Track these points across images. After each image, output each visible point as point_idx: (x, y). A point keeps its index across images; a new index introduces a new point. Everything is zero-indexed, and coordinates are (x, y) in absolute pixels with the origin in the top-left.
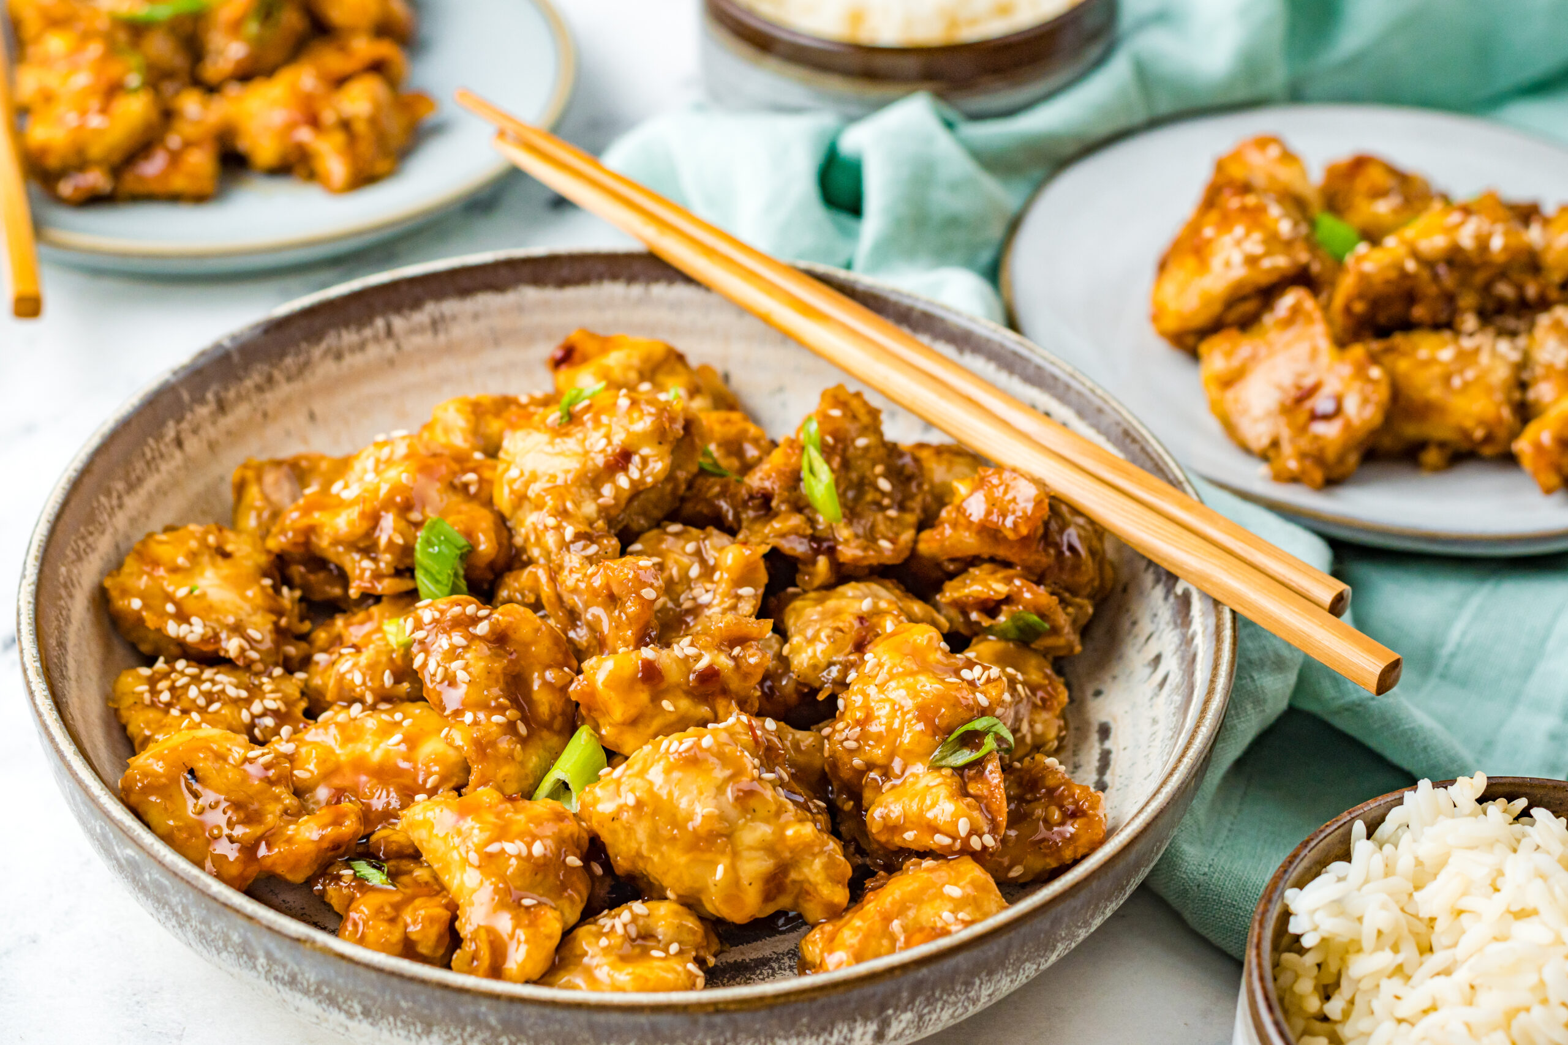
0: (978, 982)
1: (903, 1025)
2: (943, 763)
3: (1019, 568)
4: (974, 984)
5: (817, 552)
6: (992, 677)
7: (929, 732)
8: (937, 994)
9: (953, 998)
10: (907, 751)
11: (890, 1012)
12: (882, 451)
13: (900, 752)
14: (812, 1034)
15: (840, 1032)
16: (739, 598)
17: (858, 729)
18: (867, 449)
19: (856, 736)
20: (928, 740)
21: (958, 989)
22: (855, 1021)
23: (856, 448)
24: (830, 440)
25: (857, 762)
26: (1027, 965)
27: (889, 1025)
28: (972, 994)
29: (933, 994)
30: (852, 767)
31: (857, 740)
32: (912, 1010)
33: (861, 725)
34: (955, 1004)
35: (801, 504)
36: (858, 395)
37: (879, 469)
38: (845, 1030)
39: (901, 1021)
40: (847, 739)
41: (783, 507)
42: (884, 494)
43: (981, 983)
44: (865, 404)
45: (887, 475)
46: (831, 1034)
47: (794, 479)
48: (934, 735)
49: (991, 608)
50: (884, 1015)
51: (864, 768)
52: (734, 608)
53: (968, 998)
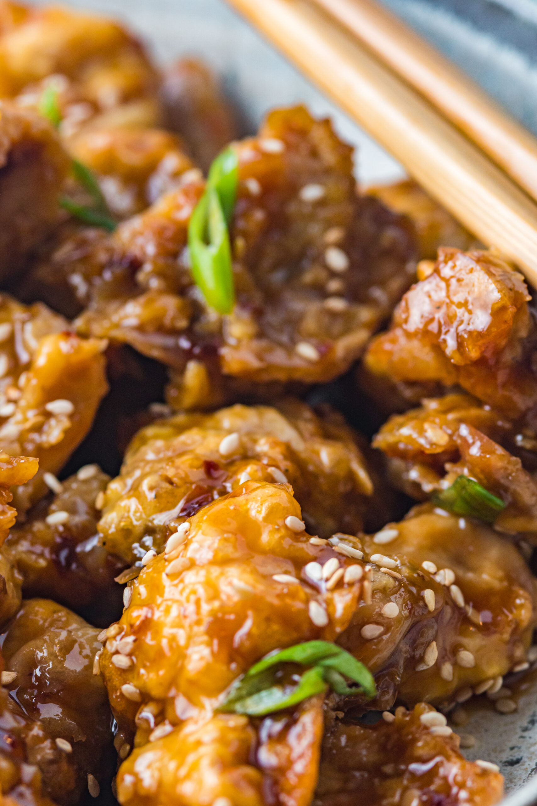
2: (238, 707)
3: (487, 408)
5: (188, 355)
6: (347, 579)
7: (224, 656)
10: (192, 683)
12: (348, 209)
13: (182, 683)
16: (48, 415)
17: (131, 639)
18: (321, 203)
19: (128, 649)
20: (221, 668)
23: (301, 202)
24: (254, 186)
25: (128, 689)
30: (122, 695)
31: (130, 655)
33: (134, 633)
35: (185, 280)
36: (327, 123)
37: (334, 235)
40: (117, 652)
41: (155, 283)
42: (333, 274)
44: (333, 136)
45: (344, 246)
48: (231, 660)
49: (436, 462)
51: (137, 698)
52: (38, 429)
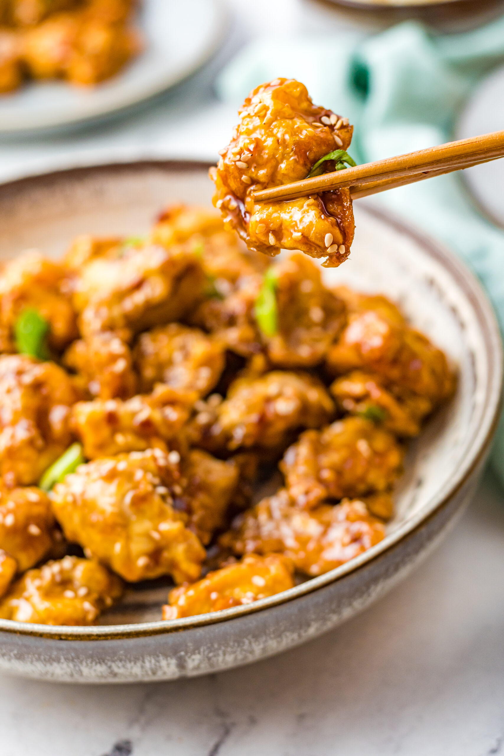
0: (247, 642)
1: (196, 662)
4: (244, 643)
8: (216, 646)
9: (229, 649)
11: (182, 653)
14: (130, 661)
15: (150, 662)
21: (231, 644)
22: (158, 656)
26: (288, 634)
27: (185, 661)
28: (245, 647)
29: (212, 646)
32: (199, 653)
34: (234, 652)
38: (153, 661)
39: (193, 660)
43: (250, 643)
46: (143, 662)
47: (251, 305)
49: (358, 400)
50: (178, 655)
53: (245, 651)
